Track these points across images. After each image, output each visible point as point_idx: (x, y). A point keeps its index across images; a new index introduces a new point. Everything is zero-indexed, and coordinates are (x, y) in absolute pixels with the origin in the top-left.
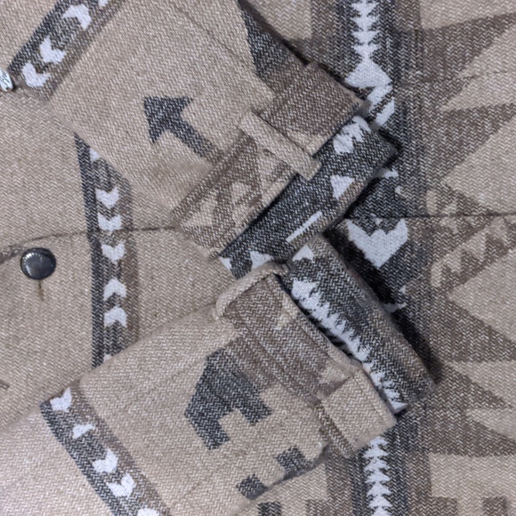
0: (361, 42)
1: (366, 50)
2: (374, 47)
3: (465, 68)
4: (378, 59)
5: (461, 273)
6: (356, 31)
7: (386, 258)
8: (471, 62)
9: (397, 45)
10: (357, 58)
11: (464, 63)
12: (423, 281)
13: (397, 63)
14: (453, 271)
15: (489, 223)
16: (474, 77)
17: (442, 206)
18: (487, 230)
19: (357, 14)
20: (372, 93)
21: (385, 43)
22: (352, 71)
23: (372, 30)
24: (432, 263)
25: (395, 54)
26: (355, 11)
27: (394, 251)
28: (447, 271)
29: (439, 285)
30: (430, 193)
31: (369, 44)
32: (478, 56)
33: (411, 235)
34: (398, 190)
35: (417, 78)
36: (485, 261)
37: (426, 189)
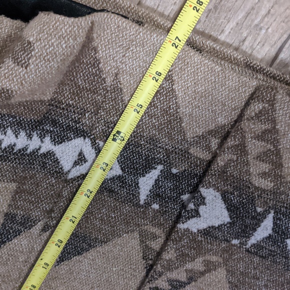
0: (38, 147)
1: (47, 145)
2: (47, 139)
3: (105, 78)
4: (59, 139)
5: (272, 165)
6: (26, 150)
7: (226, 213)
8: (102, 71)
9: (54, 123)
10: (50, 154)
11: (101, 77)
12: (261, 194)
13: (69, 128)
14: (267, 171)
15: (243, 132)
16: (117, 75)
17: (208, 148)
18: (248, 136)
19: (12, 147)
20: (85, 154)
21: (48, 131)
22: (59, 162)
23: (31, 138)
24: (250, 183)
25: (61, 126)
26: (9, 147)
27: (223, 206)
28: (264, 175)
29: (272, 184)
30: (191, 151)
31: (42, 142)
32: (99, 63)
33: (217, 189)
34: (174, 171)
35: (92, 118)
36: (274, 146)
37: (187, 152)
